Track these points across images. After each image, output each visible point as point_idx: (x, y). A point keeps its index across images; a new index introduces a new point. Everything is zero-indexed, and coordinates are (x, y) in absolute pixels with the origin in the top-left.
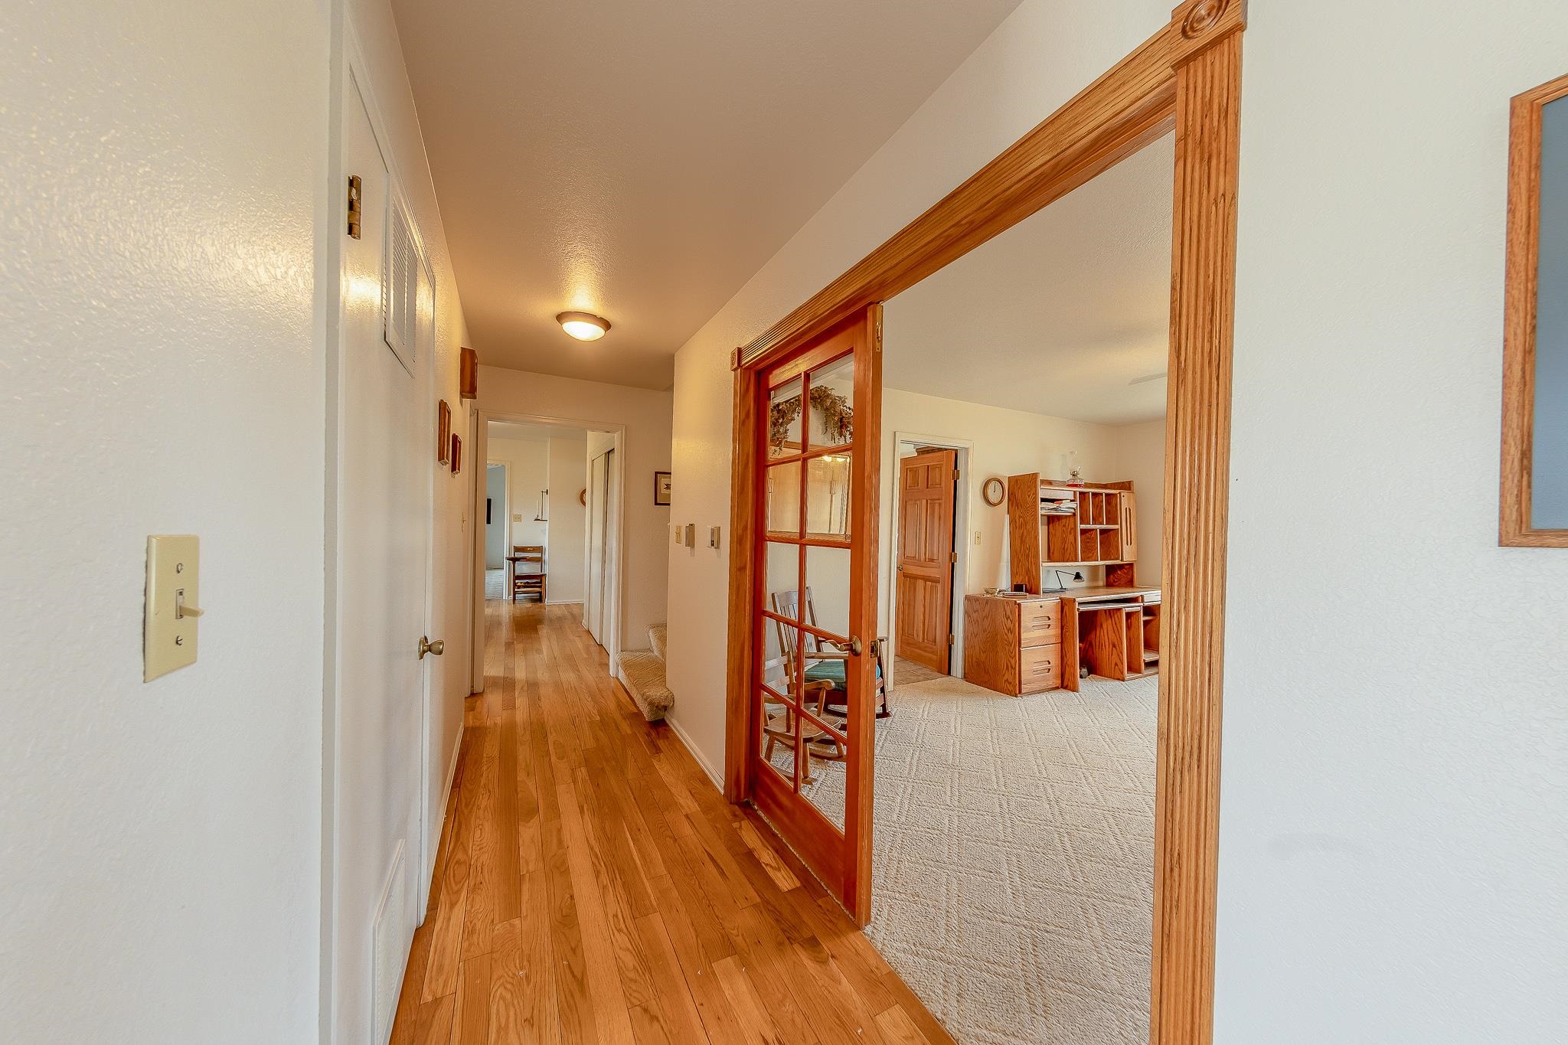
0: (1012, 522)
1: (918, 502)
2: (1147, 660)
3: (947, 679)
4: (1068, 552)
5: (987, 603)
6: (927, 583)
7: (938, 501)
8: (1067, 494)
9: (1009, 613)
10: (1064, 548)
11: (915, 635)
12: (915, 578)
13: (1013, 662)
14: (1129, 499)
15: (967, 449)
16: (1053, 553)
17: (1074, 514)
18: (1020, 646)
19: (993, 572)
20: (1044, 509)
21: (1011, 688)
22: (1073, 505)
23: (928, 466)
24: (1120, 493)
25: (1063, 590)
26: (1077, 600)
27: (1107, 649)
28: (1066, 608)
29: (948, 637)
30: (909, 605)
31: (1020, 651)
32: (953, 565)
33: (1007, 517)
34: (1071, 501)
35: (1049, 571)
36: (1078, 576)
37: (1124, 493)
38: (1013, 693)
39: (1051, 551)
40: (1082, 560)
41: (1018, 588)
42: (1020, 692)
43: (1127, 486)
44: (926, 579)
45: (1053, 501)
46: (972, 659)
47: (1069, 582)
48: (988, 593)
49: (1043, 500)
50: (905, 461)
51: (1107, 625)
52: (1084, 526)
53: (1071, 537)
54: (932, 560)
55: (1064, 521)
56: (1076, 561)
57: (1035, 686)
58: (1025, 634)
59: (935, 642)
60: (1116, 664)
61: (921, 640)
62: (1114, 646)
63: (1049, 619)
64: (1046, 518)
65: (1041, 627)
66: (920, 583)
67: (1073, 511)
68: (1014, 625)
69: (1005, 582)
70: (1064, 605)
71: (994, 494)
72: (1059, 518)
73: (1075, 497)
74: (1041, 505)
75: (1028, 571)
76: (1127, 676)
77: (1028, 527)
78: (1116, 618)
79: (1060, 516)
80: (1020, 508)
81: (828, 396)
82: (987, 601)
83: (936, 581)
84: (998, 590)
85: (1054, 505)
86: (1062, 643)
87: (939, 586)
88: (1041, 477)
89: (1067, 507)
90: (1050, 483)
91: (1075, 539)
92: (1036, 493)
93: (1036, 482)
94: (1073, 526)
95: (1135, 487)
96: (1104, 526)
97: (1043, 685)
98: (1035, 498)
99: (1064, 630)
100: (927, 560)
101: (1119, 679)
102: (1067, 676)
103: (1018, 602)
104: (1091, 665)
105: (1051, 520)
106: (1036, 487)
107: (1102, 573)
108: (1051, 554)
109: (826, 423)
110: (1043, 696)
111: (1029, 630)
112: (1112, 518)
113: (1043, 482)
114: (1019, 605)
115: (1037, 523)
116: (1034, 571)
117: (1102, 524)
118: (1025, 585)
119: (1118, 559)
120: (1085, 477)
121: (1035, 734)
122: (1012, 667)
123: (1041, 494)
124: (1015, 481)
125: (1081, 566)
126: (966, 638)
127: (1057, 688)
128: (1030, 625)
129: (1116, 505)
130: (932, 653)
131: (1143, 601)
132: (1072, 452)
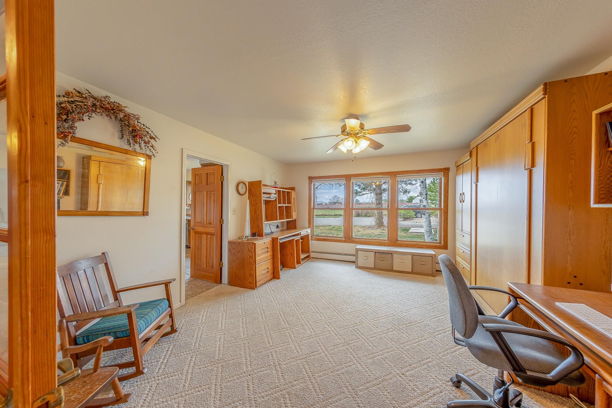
0: (251, 203)
1: (202, 192)
2: (302, 258)
3: (219, 287)
4: (274, 216)
5: (239, 244)
6: (208, 236)
7: (213, 192)
8: (273, 191)
9: (250, 248)
10: (272, 215)
11: (202, 264)
12: (201, 233)
13: (252, 272)
14: (294, 194)
15: (228, 166)
16: (268, 217)
17: (276, 200)
18: (255, 264)
19: (242, 227)
20: (264, 197)
21: (251, 285)
22: (276, 196)
23: (207, 173)
24: (291, 191)
25: (272, 233)
26: (279, 238)
27: (289, 256)
28: (274, 242)
29: (220, 265)
30: (198, 248)
31: (255, 266)
32: (222, 225)
33: (248, 201)
34: (275, 194)
35: (266, 225)
36: (278, 227)
37: (293, 192)
38: (253, 288)
39: (267, 216)
40: (279, 219)
41: (253, 235)
42: (256, 287)
43: (293, 189)
44: (207, 234)
45: (268, 194)
46: (232, 274)
47: (274, 229)
48: (240, 239)
49: (264, 193)
50: (194, 170)
51: (289, 247)
52: (279, 205)
53: (275, 210)
54: (210, 224)
55: (272, 203)
56: (277, 220)
57: (263, 282)
58: (258, 258)
59: (213, 267)
60: (293, 262)
61: (205, 267)
62: (292, 255)
63: (268, 248)
64: (265, 201)
65: (264, 253)
66: (204, 236)
67: (275, 198)
68: (253, 254)
69: (248, 232)
70: (274, 240)
71: (242, 189)
72: (270, 201)
73: (276, 192)
74: (263, 195)
75: (258, 226)
76: (297, 266)
77: (257, 206)
78: (292, 243)
79: (270, 200)
80: (254, 196)
81: (121, 111)
82: (239, 243)
83: (212, 234)
84: (245, 237)
85: (268, 196)
86: (273, 258)
87: (214, 237)
88: (263, 183)
89: (274, 197)
90: (266, 186)
91: (277, 210)
92: (261, 190)
93: (260, 184)
94: (275, 205)
95: (296, 189)
96: (287, 205)
97: (266, 280)
98: (260, 192)
99: (274, 253)
100: (208, 223)
101: (293, 268)
102: (275, 272)
103: (254, 242)
104: (284, 265)
105: (267, 202)
106: (261, 187)
107: (285, 224)
108: (267, 217)
109: (122, 131)
110: (266, 285)
111: (260, 255)
112: (289, 202)
113: (263, 185)
114: (255, 244)
115: (261, 204)
116: (260, 226)
117: (286, 204)
118: (257, 233)
119: (291, 218)
120: (279, 185)
121: (264, 312)
122: (252, 275)
123: (263, 191)
124: (251, 184)
125: (278, 222)
126: (229, 263)
127: (272, 279)
128: (260, 253)
129: (290, 196)
130: (212, 273)
131: (301, 235)
132: (274, 173)
